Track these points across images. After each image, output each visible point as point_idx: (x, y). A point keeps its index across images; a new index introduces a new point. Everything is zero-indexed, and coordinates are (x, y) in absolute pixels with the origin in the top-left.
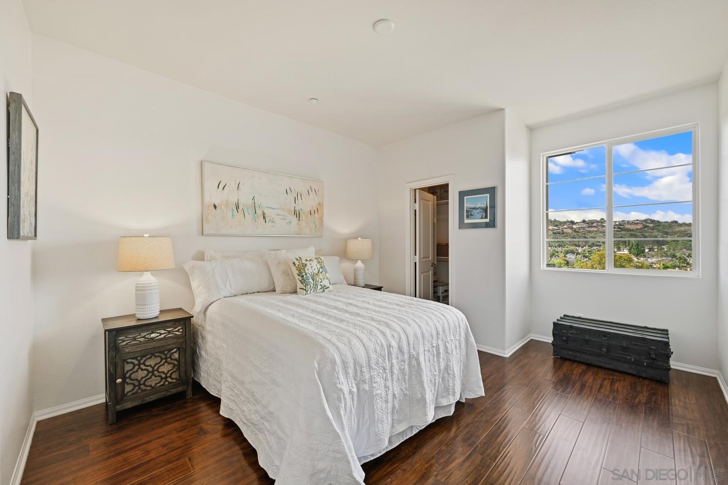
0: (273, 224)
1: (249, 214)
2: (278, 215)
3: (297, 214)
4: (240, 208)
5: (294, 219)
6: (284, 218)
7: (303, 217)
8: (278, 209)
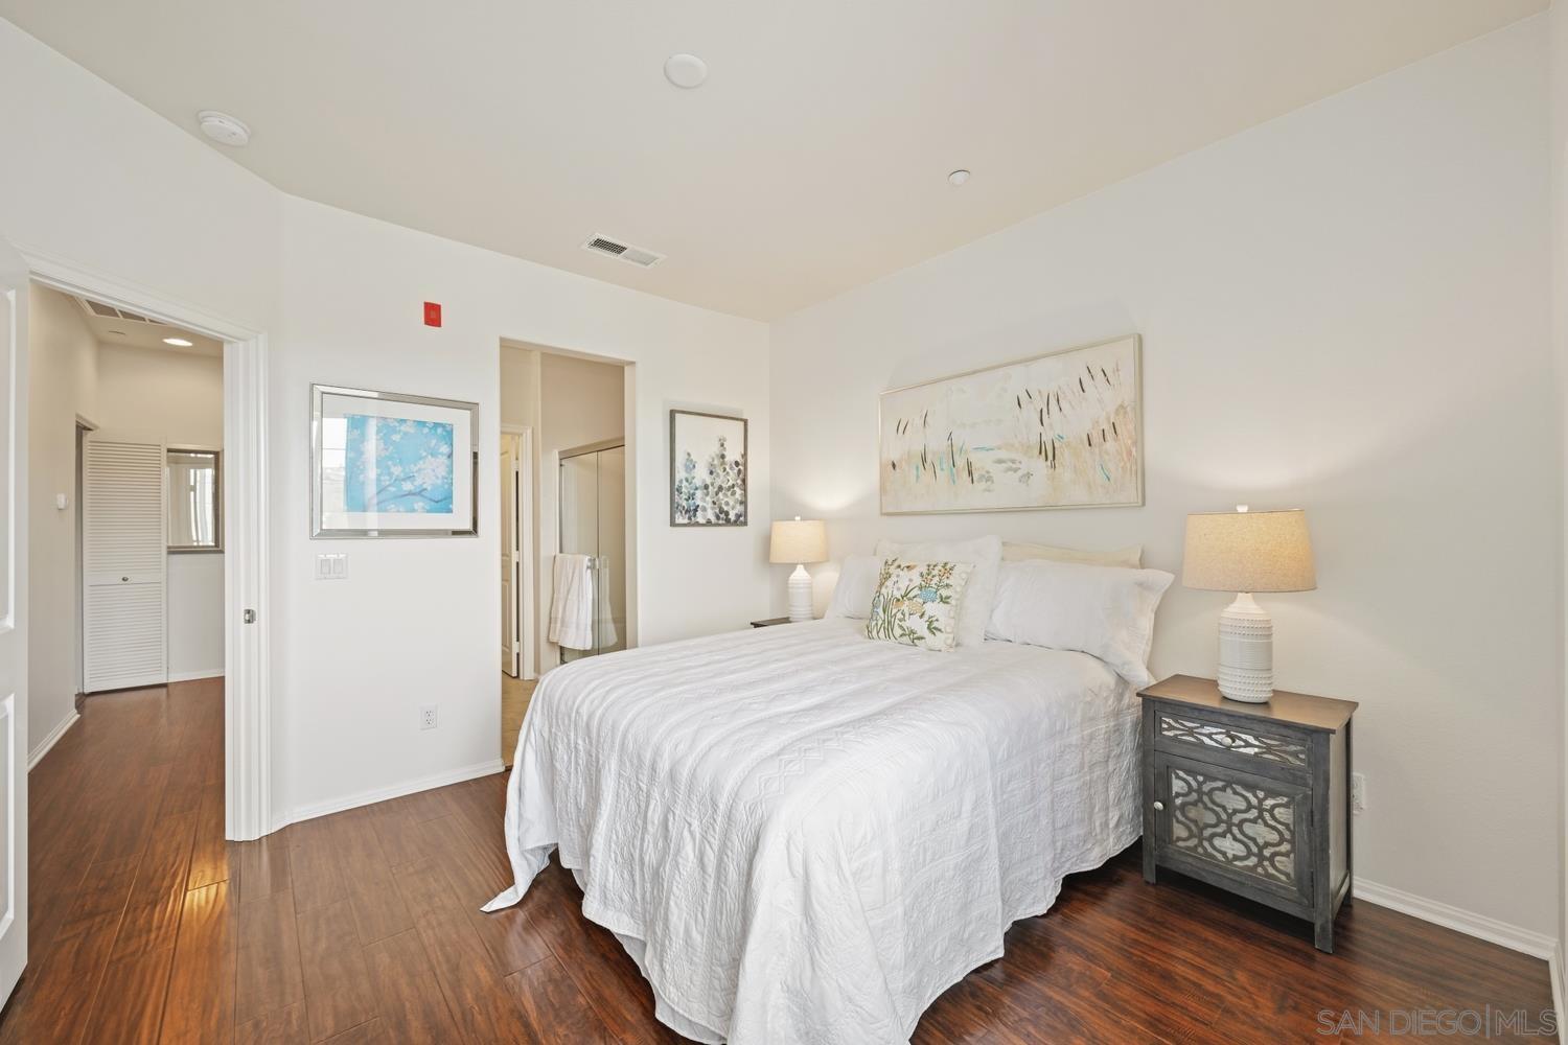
0: (989, 483)
1: (942, 469)
2: (1000, 461)
3: (1048, 453)
4: (929, 460)
5: (1040, 466)
6: (1014, 466)
7: (1064, 456)
8: (999, 449)
